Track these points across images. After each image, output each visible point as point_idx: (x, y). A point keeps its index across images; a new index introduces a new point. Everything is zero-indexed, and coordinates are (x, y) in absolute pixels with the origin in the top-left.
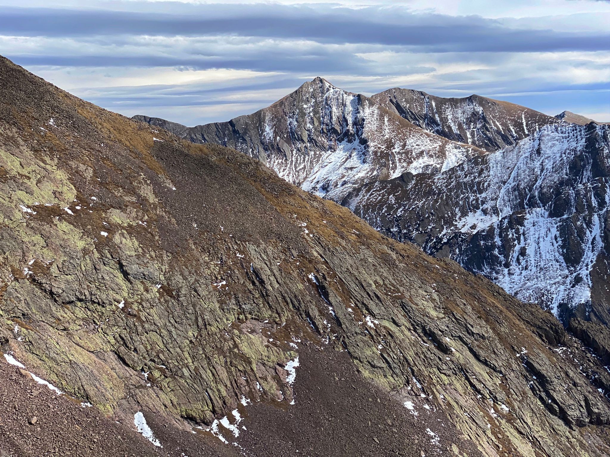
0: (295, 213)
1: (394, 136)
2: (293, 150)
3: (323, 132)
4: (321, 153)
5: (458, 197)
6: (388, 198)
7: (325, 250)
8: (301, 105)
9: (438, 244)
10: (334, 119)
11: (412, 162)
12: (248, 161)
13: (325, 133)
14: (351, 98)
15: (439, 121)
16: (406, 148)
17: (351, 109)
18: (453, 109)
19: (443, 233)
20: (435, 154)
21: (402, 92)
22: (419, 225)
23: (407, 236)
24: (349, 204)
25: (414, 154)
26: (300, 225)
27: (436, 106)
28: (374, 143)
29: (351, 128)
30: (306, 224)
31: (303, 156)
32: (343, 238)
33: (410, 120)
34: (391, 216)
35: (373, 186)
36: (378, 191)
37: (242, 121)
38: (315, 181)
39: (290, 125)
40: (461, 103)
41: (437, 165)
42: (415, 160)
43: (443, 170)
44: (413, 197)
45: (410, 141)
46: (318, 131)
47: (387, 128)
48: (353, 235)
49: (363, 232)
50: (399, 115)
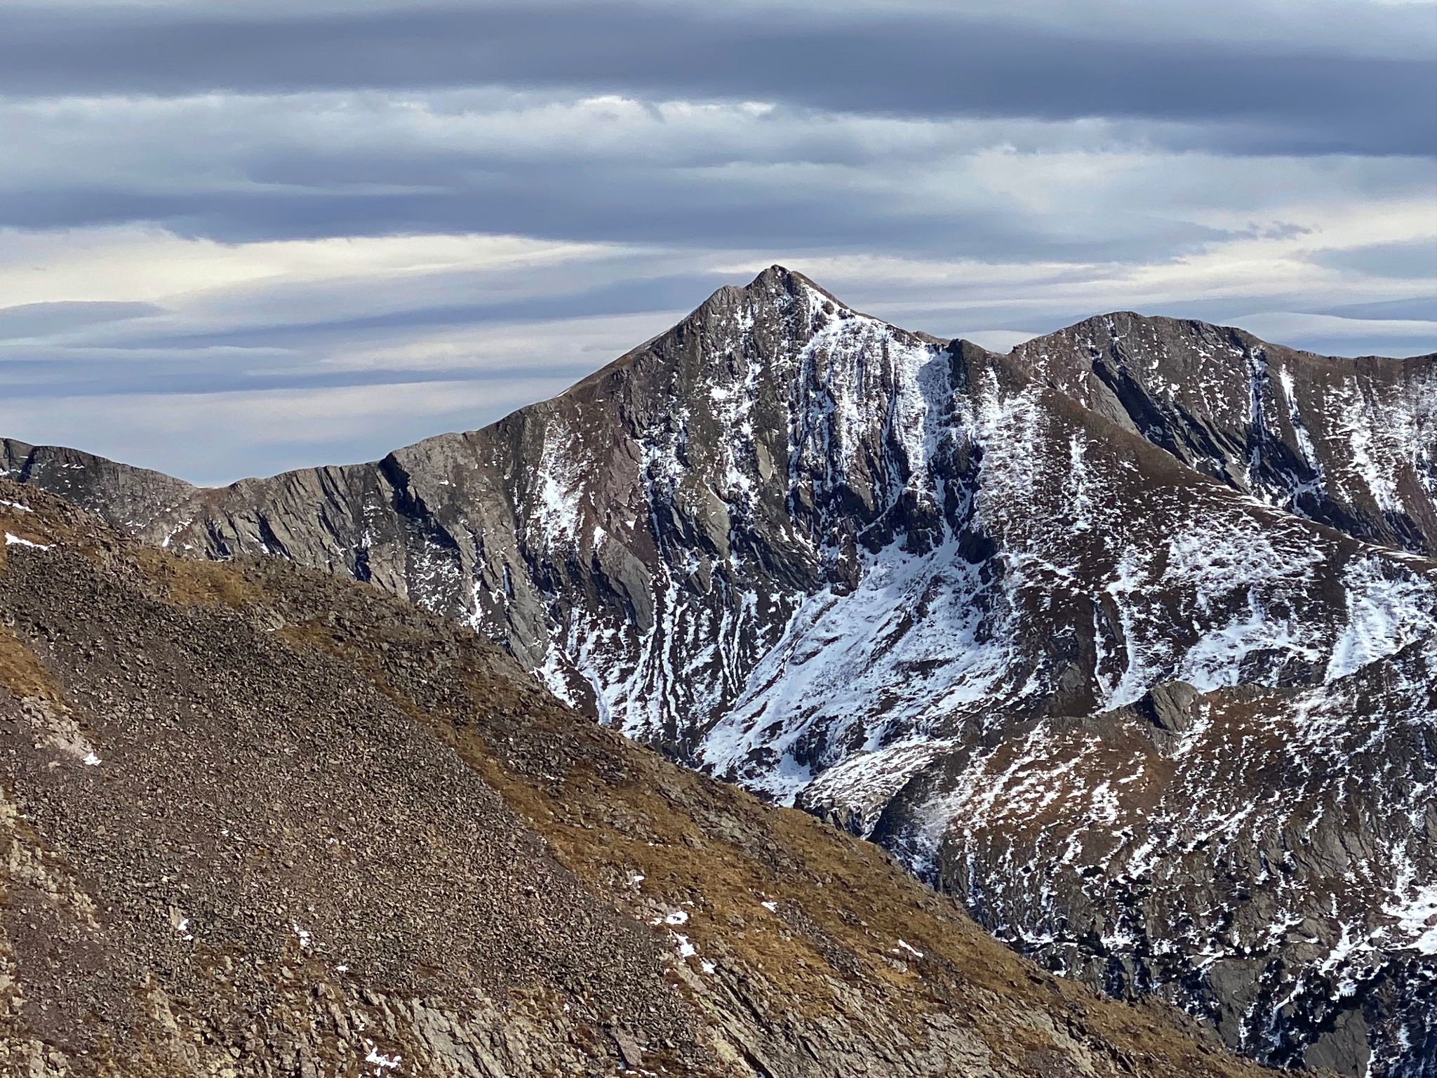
0: (636, 866)
1: (1115, 524)
2: (667, 587)
3: (800, 508)
4: (790, 600)
5: (1399, 793)
6: (1087, 798)
7: (770, 1031)
8: (701, 390)
9: (1315, 1005)
10: (848, 446)
11: (1194, 639)
12: (427, 633)
13: (806, 510)
14: (923, 355)
15: (1311, 459)
16: (1165, 578)
17: (920, 404)
18: (1374, 404)
19: (1337, 955)
20: (1298, 601)
21: (1148, 330)
22: (1228, 918)
23: (1175, 970)
24: (914, 826)
25: (1201, 600)
26: (658, 921)
27: (1295, 390)
28: (1023, 556)
29: (921, 491)
30: (684, 917)
31: (708, 611)
32: (851, 979)
33: (1186, 451)
34: (1102, 880)
35: (1021, 744)
36: (1042, 765)
37: (438, 459)
38: (763, 722)
39: (650, 475)
40: (1407, 378)
41: (1304, 650)
42: (1209, 628)
43: (1335, 671)
44: (1201, 792)
45: (1186, 548)
46: (777, 502)
47: (1081, 489)
48: (896, 964)
49: (942, 949)
50: (1135, 432)
